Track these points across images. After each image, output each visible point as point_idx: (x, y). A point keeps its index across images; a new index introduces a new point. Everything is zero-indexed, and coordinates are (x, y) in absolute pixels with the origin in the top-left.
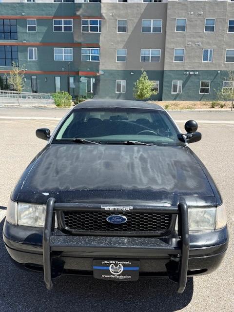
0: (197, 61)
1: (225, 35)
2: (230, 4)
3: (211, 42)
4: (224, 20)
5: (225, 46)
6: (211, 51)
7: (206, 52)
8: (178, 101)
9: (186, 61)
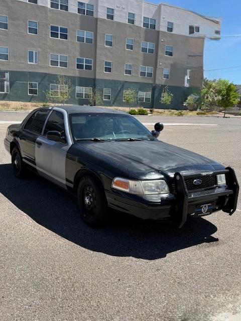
0: (22, 62)
1: (48, 40)
2: (50, 10)
3: (35, 44)
4: (47, 25)
5: (49, 50)
6: (36, 53)
7: (31, 53)
8: (7, 102)
9: (11, 60)
